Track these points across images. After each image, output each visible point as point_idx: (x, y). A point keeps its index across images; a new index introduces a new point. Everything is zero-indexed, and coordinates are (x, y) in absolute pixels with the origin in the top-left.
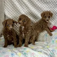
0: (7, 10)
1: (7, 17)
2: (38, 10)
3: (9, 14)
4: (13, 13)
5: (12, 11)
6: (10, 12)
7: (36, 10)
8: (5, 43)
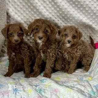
0: (12, 5)
1: (13, 19)
2: (74, 5)
3: (16, 13)
4: (24, 11)
5: (22, 7)
6: (19, 9)
7: (68, 4)
8: (9, 69)
